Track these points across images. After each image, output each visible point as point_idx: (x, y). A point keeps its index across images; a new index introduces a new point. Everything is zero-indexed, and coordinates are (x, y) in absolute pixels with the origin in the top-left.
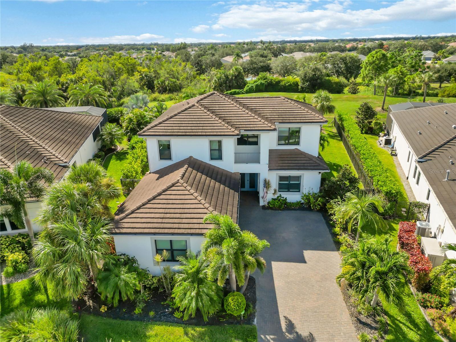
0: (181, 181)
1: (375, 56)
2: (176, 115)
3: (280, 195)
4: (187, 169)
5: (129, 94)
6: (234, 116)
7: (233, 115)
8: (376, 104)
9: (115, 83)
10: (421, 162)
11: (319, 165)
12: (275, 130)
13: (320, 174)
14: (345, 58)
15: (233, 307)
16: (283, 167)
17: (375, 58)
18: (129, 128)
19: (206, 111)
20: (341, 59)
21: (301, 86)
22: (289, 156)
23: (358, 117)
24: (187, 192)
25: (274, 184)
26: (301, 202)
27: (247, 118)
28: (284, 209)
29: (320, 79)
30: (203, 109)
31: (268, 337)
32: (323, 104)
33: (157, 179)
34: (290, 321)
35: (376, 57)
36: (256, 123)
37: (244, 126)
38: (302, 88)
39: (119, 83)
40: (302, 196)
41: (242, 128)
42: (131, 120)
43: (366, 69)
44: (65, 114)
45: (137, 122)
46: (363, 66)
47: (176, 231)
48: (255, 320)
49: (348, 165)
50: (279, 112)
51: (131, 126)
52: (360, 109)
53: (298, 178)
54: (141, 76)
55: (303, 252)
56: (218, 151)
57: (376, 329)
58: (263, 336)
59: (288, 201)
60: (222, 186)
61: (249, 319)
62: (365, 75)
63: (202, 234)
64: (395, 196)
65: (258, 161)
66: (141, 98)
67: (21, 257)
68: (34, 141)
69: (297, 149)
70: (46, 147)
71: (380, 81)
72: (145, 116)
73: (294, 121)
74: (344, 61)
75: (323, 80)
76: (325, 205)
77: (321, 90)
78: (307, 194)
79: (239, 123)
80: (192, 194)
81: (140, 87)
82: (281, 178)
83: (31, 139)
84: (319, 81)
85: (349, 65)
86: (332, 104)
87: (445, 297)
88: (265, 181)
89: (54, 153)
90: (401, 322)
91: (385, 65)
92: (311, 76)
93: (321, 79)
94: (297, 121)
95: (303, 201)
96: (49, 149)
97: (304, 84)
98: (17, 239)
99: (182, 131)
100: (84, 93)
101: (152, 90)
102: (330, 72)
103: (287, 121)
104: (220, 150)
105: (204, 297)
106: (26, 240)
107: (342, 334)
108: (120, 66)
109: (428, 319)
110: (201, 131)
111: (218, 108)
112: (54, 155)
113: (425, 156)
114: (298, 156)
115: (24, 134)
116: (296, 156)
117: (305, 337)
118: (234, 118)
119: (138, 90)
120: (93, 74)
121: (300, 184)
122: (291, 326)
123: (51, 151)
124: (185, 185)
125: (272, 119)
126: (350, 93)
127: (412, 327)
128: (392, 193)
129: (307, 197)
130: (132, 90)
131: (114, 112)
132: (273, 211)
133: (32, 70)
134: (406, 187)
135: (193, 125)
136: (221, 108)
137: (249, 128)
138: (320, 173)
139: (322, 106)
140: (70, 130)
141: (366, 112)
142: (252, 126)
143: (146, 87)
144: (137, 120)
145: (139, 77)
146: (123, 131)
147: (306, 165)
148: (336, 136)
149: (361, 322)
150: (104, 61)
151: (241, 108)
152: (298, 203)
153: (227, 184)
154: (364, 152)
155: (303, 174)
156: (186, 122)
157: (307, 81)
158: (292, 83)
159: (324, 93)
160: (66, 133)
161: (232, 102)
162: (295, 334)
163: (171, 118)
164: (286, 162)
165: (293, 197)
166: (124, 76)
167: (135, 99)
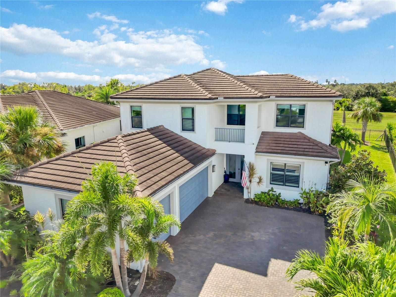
0: (119, 138)
3: (272, 188)
11: (326, 152)
13: (328, 166)
16: (275, 151)
22: (288, 140)
25: (263, 171)
26: (300, 202)
28: (272, 206)
32: (366, 110)
40: (301, 193)
53: (299, 168)
55: (270, 260)
56: (190, 121)
59: (282, 197)
60: (176, 154)
65: (242, 141)
69: (300, 133)
73: (295, 95)
78: (307, 191)
82: (275, 167)
88: (250, 165)
89: (57, 122)
94: (300, 95)
95: (301, 201)
96: (56, 119)
103: (287, 95)
104: (192, 120)
112: (56, 124)
114: (300, 140)
116: (297, 140)
121: (299, 176)
124: (120, 141)
129: (306, 195)
137: (231, 96)
138: (326, 163)
139: (365, 113)
142: (235, 94)
147: (307, 150)
148: (383, 148)
152: (295, 202)
155: (304, 163)
163: (151, 85)
164: (282, 145)
165: (288, 194)
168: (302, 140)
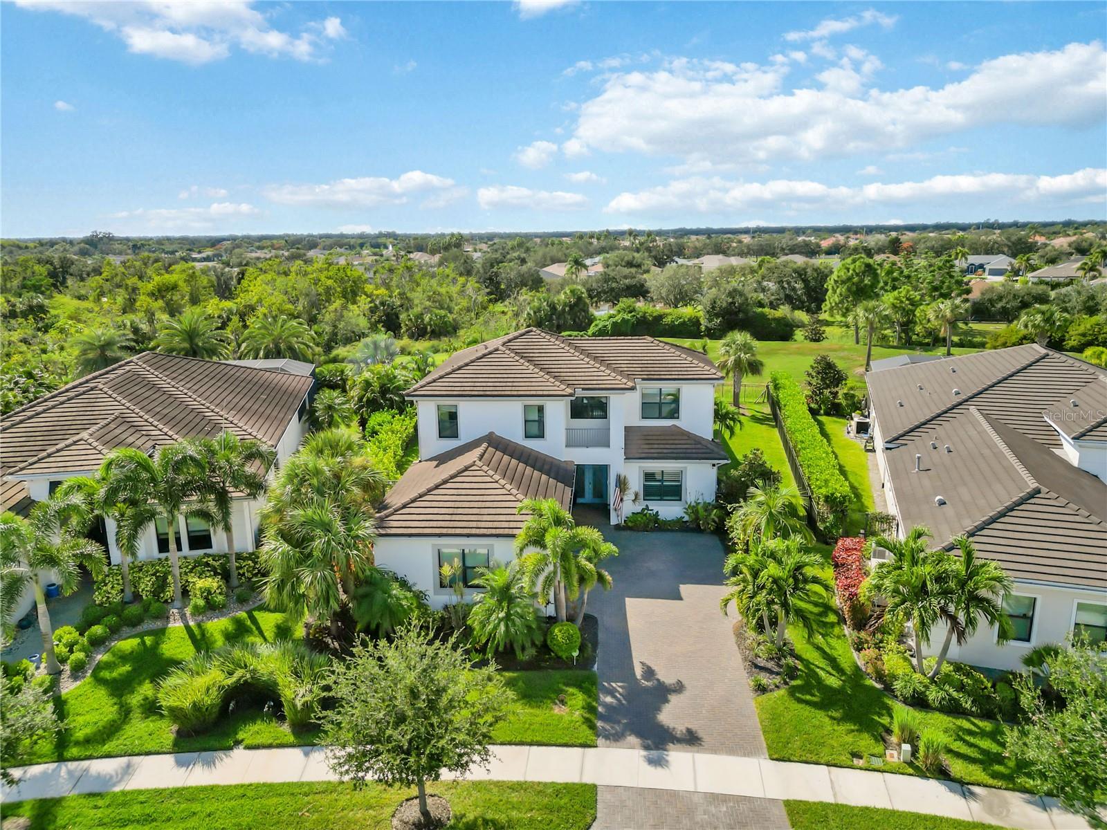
0: (479, 463)
1: (852, 267)
2: (467, 365)
3: (647, 506)
4: (487, 449)
5: (348, 341)
6: (565, 366)
7: (562, 366)
8: (856, 360)
9: (319, 317)
10: (890, 449)
11: (712, 452)
12: (633, 389)
13: (715, 468)
14: (804, 269)
15: (560, 640)
16: (650, 455)
17: (851, 272)
18: (365, 400)
19: (517, 358)
20: (795, 271)
21: (706, 326)
22: (663, 437)
23: (810, 384)
24: (489, 479)
25: (636, 484)
26: (684, 520)
27: (586, 370)
28: (652, 530)
29: (743, 312)
30: (512, 355)
31: (614, 685)
32: (739, 356)
33: (437, 466)
34: (649, 668)
35: (854, 270)
36: (602, 378)
37: (582, 382)
38: (708, 329)
39: (328, 317)
40: (685, 508)
41: (578, 386)
42: (368, 384)
43: (834, 292)
44: (249, 371)
45: (381, 388)
46: (830, 287)
47: (474, 531)
48: (596, 666)
49: (758, 450)
50: (643, 362)
51: (368, 395)
52: (812, 367)
53: (679, 475)
54: (372, 305)
55: (679, 586)
56: (537, 423)
57: (777, 674)
58: (606, 684)
59: (662, 517)
60: (544, 477)
61: (585, 662)
62: (833, 305)
63: (513, 536)
64: (842, 503)
65: (607, 444)
66: (383, 345)
67: (215, 585)
68: (212, 411)
69: (674, 426)
70: (235, 422)
71: (857, 315)
72: (395, 377)
73: (667, 377)
74: (800, 275)
75: (751, 314)
76: (722, 520)
77: (736, 332)
78: (693, 504)
79: (574, 378)
80: (497, 482)
81: (369, 325)
82: (649, 476)
83: (208, 408)
84: (741, 315)
85: (813, 283)
86: (759, 358)
87: (890, 634)
88: (619, 477)
89: (249, 431)
90: (818, 667)
91: (874, 285)
92: (724, 305)
93: (746, 312)
94: (674, 377)
95: (686, 518)
96: (240, 425)
97: (710, 321)
98: (205, 560)
99: (478, 390)
100: (271, 335)
101: (394, 333)
102: (773, 297)
103: (655, 377)
104: (541, 422)
105: (518, 621)
106: (218, 563)
107: (726, 680)
108: (330, 282)
109: (860, 663)
110: (510, 388)
111: (537, 355)
112: (250, 434)
113: (897, 439)
114: (677, 437)
115: (195, 400)
116: (673, 437)
117: (670, 685)
118: (565, 370)
119: (366, 331)
120: (278, 298)
121: (681, 485)
122: (649, 673)
123: (245, 428)
124: (485, 468)
125: (629, 373)
126: (808, 341)
127: (834, 673)
128: (836, 498)
129: (693, 510)
130: (353, 332)
131: (326, 372)
132: (635, 534)
133: (159, 291)
134: (877, 500)
135: (496, 380)
136: (543, 355)
137: (590, 386)
138: (714, 465)
139: (738, 363)
140: (264, 397)
141: (826, 374)
142: (595, 382)
143: (383, 326)
144: (380, 383)
145: (367, 307)
146: (352, 405)
147: (689, 451)
148: (768, 419)
149: (756, 666)
150: (297, 274)
151: (577, 354)
152: (679, 521)
153: (552, 475)
154: (804, 439)
155: (686, 468)
156: (485, 376)
157: (717, 315)
158: (686, 320)
159: (740, 337)
160: (259, 403)
161: (562, 345)
162: (655, 682)
163: (460, 368)
164: (656, 446)
165: (669, 510)
166: (337, 304)
167: (372, 346)
168: (680, 438)
